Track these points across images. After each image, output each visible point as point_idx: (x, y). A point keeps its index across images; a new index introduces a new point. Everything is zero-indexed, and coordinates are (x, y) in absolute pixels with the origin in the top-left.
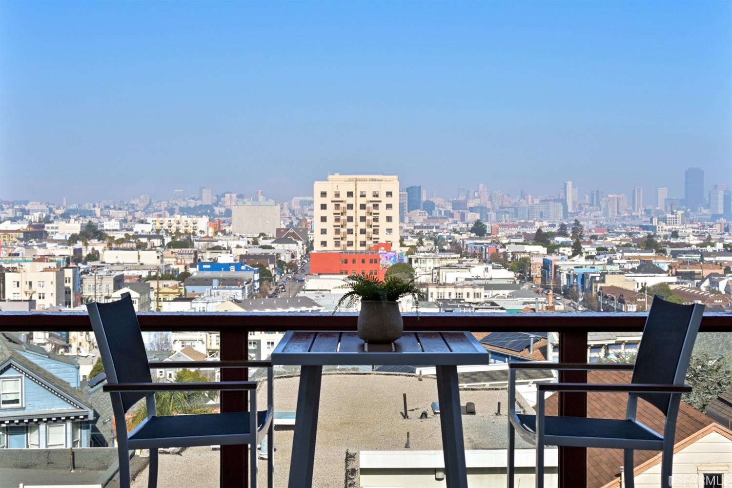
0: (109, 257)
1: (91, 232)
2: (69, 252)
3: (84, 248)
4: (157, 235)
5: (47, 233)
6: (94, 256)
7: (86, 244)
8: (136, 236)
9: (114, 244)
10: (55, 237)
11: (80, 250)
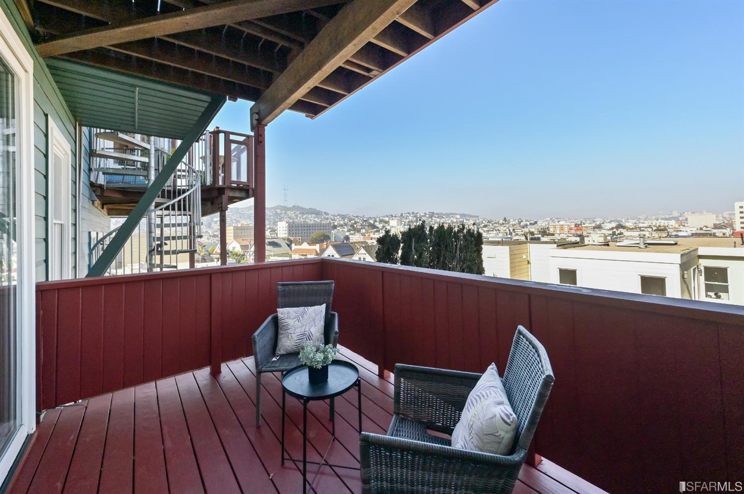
0: (626, 233)
1: (620, 226)
2: (611, 232)
3: (616, 231)
4: (650, 227)
5: (602, 227)
6: (621, 234)
7: (617, 230)
8: (640, 228)
9: (628, 229)
10: (606, 228)
11: (615, 232)
